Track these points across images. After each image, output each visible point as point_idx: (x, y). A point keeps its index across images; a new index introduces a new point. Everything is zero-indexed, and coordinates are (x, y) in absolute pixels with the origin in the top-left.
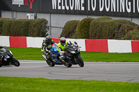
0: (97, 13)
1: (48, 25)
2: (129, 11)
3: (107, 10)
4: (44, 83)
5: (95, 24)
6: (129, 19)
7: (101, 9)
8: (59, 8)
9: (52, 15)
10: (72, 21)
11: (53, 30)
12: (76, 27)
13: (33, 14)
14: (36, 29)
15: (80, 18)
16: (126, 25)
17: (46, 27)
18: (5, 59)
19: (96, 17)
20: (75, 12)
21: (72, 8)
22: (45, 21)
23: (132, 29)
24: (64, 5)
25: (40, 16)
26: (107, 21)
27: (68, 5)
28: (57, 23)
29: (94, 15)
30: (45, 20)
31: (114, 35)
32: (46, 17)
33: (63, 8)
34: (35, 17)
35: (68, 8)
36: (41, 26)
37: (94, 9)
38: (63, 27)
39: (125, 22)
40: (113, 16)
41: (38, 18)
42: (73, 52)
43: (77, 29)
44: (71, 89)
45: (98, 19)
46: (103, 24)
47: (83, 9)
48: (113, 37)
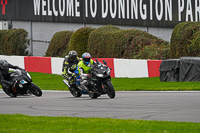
0: (98, 20)
1: (28, 38)
2: (144, 17)
3: (113, 16)
4: (22, 122)
5: (96, 36)
6: (144, 30)
7: (104, 15)
8: (44, 13)
9: (34, 24)
10: (62, 33)
11: (36, 46)
12: (68, 40)
13: (7, 23)
14: (10, 44)
15: (74, 28)
16: (140, 38)
17: (25, 41)
18: (21, 86)
19: (96, 27)
20: (67, 20)
21: (62, 14)
22: (23, 33)
23: (149, 44)
24: (51, 9)
25: (17, 26)
26: (112, 32)
27: (57, 9)
28: (41, 36)
29: (94, 24)
30: (24, 31)
31: (122, 53)
32: (25, 26)
33: (50, 13)
34: (10, 27)
35: (56, 14)
36: (18, 40)
37: (94, 15)
38: (50, 40)
39: (138, 34)
40: (122, 25)
41: (14, 27)
42: (101, 75)
43: (70, 44)
44: (62, 129)
45: (100, 30)
46: (107, 36)
47: (78, 14)
48: (122, 55)
